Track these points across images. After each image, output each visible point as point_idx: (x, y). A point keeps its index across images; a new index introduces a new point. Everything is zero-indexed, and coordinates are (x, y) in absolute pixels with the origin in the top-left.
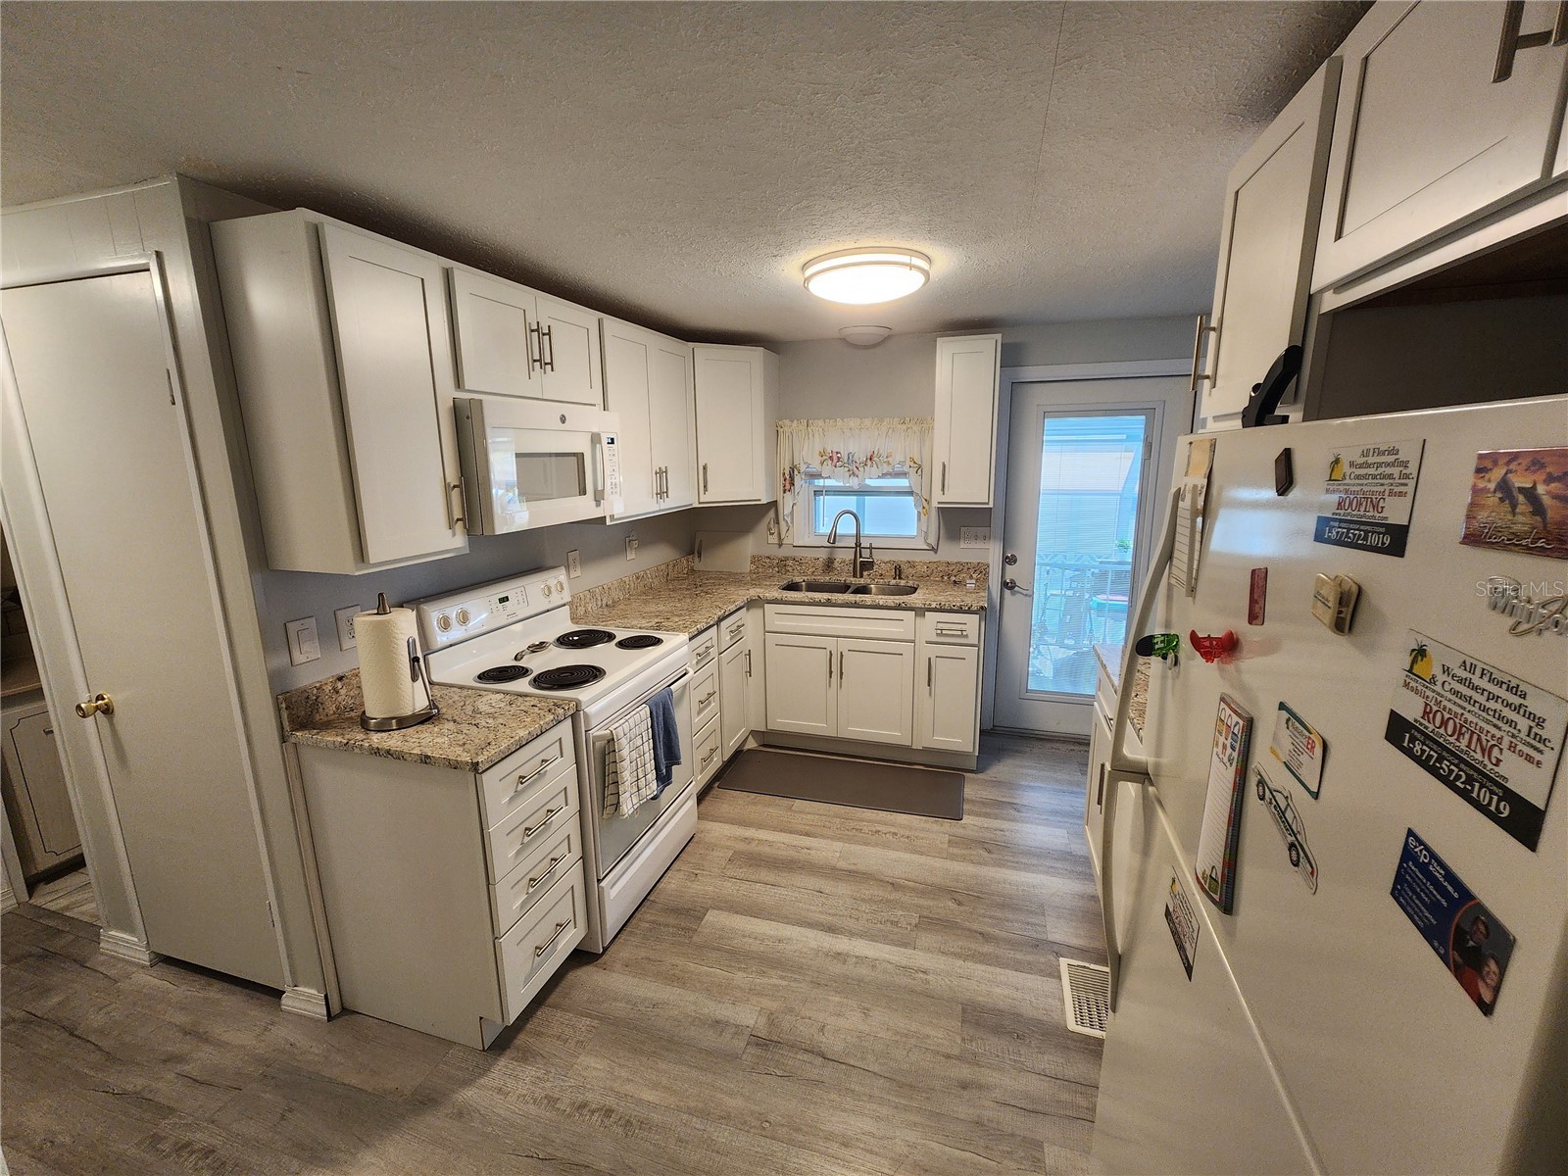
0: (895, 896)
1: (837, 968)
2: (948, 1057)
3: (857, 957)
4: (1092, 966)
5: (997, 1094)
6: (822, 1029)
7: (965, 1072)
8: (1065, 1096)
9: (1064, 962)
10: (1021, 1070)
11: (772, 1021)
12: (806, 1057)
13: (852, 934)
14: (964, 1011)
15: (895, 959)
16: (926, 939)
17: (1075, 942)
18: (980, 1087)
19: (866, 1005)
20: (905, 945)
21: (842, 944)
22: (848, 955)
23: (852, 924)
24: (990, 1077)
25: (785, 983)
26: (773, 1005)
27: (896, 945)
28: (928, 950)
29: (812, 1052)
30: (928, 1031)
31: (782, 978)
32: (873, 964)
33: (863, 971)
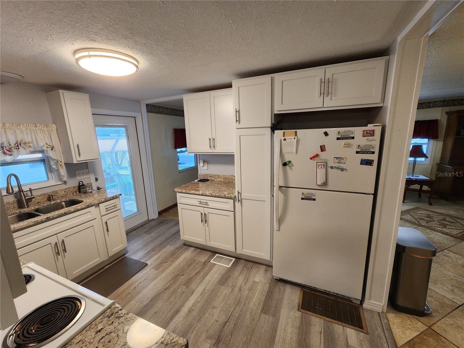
0: (171, 290)
1: (195, 313)
2: (232, 291)
3: (192, 306)
4: (215, 257)
5: (243, 285)
6: (217, 321)
7: (237, 289)
8: (245, 273)
9: (212, 261)
10: (238, 279)
11: (210, 338)
12: (226, 327)
13: (182, 306)
14: (220, 284)
15: (197, 296)
16: (193, 286)
17: (207, 257)
18: (241, 287)
19: (211, 307)
20: (193, 292)
21: (185, 310)
22: (191, 309)
23: (177, 306)
24: (238, 285)
25: (195, 332)
26: (204, 336)
27: (192, 294)
28: (197, 287)
29: (224, 326)
30: (224, 294)
31: (192, 332)
32: (197, 302)
33: (199, 305)
